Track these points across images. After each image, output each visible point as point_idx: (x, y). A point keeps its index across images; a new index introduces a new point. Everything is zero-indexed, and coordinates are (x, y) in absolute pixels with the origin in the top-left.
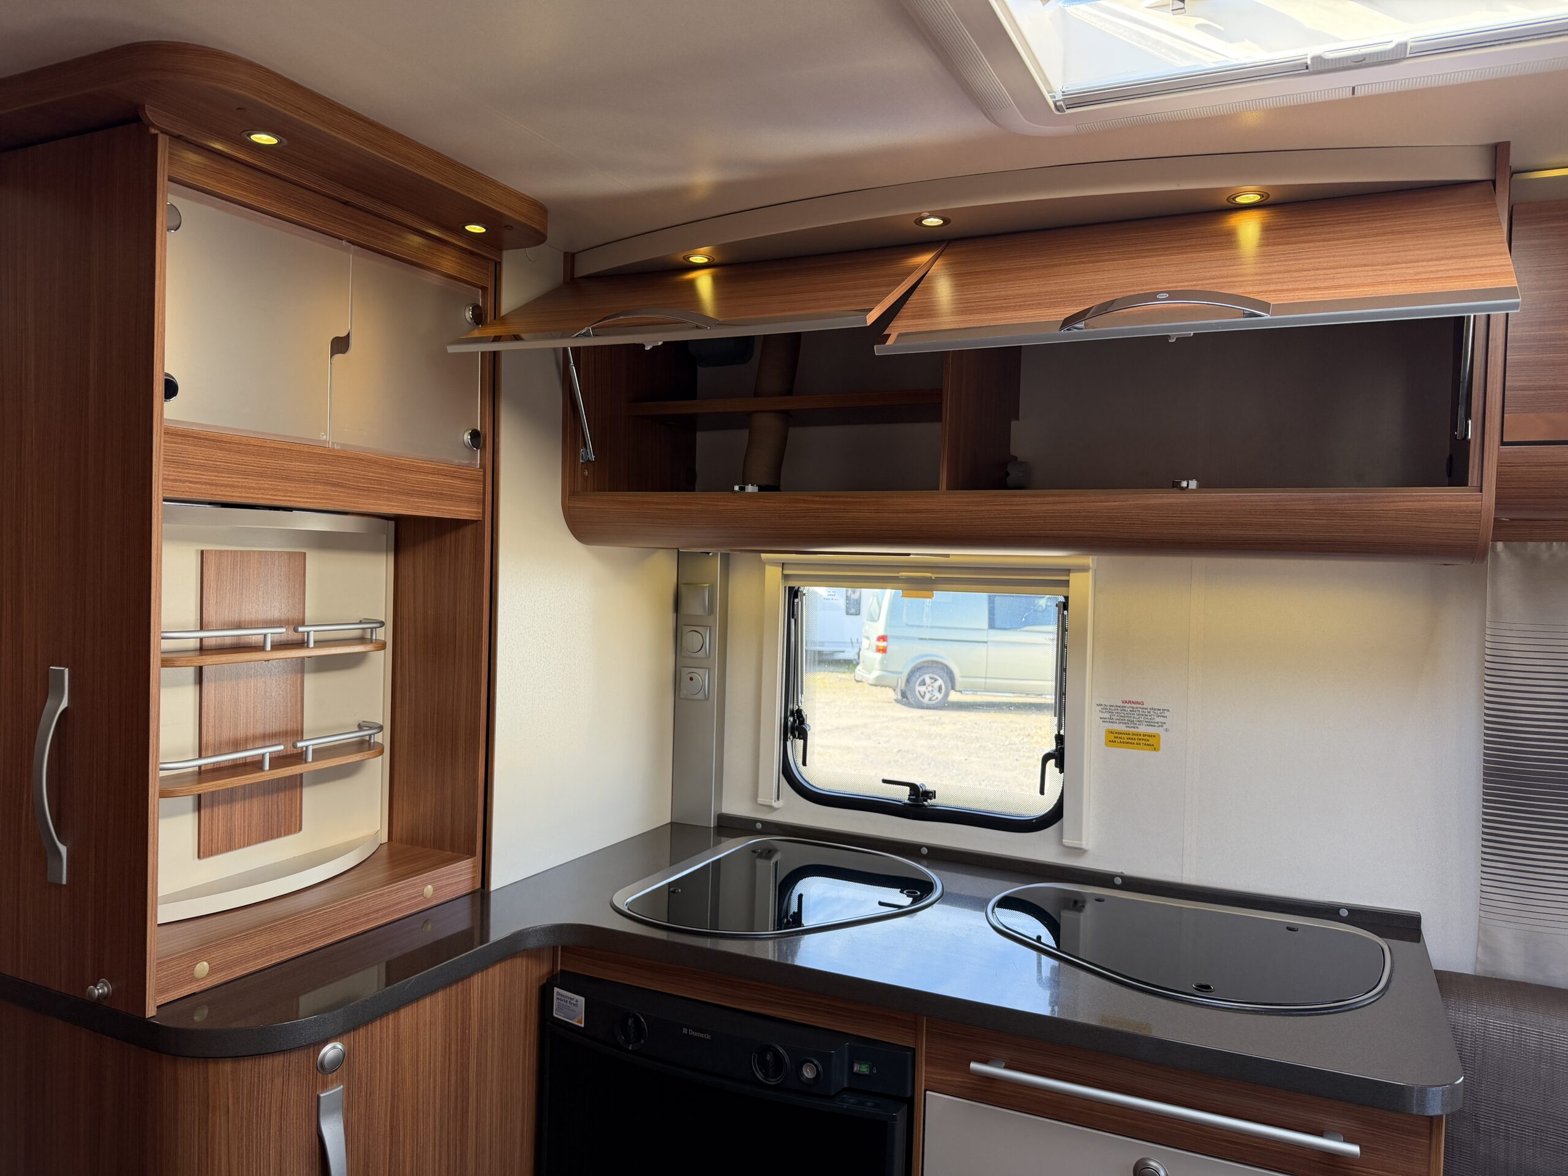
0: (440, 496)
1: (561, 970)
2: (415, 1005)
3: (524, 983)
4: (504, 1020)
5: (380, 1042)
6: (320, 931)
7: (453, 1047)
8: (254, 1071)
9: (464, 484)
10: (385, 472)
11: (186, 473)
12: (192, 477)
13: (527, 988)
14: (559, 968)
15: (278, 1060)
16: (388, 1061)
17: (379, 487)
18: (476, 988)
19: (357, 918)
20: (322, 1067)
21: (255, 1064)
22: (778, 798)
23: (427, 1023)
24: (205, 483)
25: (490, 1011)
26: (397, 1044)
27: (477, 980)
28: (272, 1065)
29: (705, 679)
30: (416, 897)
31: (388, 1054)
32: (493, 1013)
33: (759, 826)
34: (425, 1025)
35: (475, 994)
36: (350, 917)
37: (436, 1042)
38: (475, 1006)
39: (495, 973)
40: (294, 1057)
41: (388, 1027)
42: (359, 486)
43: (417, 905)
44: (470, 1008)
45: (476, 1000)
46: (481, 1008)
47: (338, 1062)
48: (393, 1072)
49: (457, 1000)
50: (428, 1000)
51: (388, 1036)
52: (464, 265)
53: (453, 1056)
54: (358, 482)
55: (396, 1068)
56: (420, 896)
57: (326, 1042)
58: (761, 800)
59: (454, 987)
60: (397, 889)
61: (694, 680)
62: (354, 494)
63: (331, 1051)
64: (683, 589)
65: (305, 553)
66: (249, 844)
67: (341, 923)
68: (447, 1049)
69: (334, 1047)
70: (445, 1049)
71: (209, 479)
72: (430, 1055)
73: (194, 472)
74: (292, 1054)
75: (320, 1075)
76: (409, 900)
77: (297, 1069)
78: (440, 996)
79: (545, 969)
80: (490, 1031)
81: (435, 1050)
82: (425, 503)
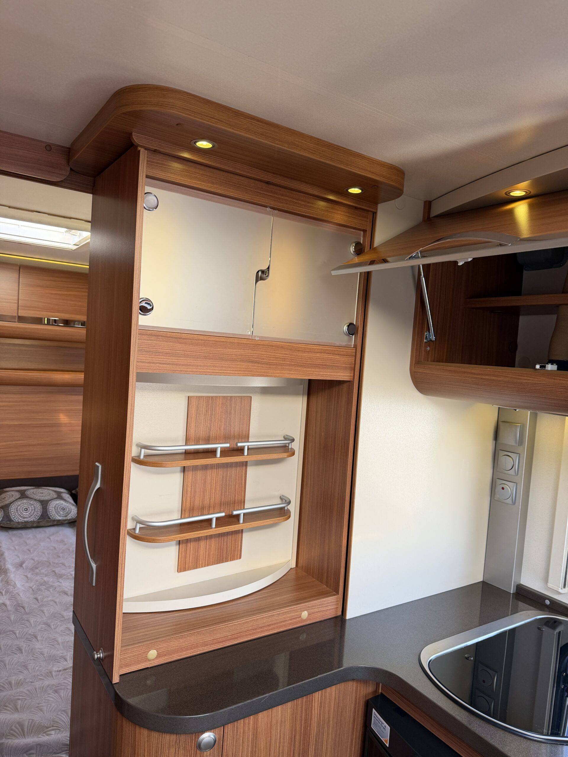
0: (324, 367)
1: (381, 693)
2: (270, 711)
3: (354, 698)
4: (337, 721)
5: (243, 733)
6: (230, 635)
7: (298, 737)
8: (159, 740)
9: (342, 358)
10: (288, 353)
11: (157, 358)
12: (161, 361)
13: (356, 701)
14: (380, 691)
15: (173, 737)
16: (248, 746)
17: (283, 362)
18: (317, 700)
19: (255, 629)
20: (199, 746)
21: (160, 735)
22: (565, 586)
23: (279, 721)
24: (169, 364)
25: (326, 716)
26: (256, 736)
27: (317, 696)
28: (170, 739)
29: (513, 491)
30: (296, 618)
31: (248, 741)
32: (329, 717)
33: (548, 602)
34: (277, 723)
35: (316, 705)
36: (250, 628)
37: (284, 734)
38: (315, 712)
39: (332, 691)
40: (183, 737)
41: (249, 724)
42: (270, 362)
43: (296, 623)
44: (312, 713)
45: (316, 707)
46: (320, 713)
47: (211, 745)
48: (252, 752)
49: (302, 708)
50: (280, 708)
51: (249, 729)
52: (350, 217)
53: (297, 743)
54: (269, 360)
55: (254, 749)
56: (299, 617)
57: (203, 732)
58: (550, 585)
59: (300, 699)
60: (283, 613)
61: (505, 488)
62: (266, 367)
63: (207, 737)
64: (501, 425)
65: (251, 397)
66: (208, 565)
67: (244, 632)
68: (293, 739)
69: (209, 737)
70: (291, 739)
71: (172, 361)
72: (280, 743)
73: (163, 357)
74: (181, 735)
75: (198, 752)
76: (291, 620)
77: (184, 745)
78: (289, 704)
79: (370, 689)
80: (326, 729)
81: (284, 739)
82: (314, 372)
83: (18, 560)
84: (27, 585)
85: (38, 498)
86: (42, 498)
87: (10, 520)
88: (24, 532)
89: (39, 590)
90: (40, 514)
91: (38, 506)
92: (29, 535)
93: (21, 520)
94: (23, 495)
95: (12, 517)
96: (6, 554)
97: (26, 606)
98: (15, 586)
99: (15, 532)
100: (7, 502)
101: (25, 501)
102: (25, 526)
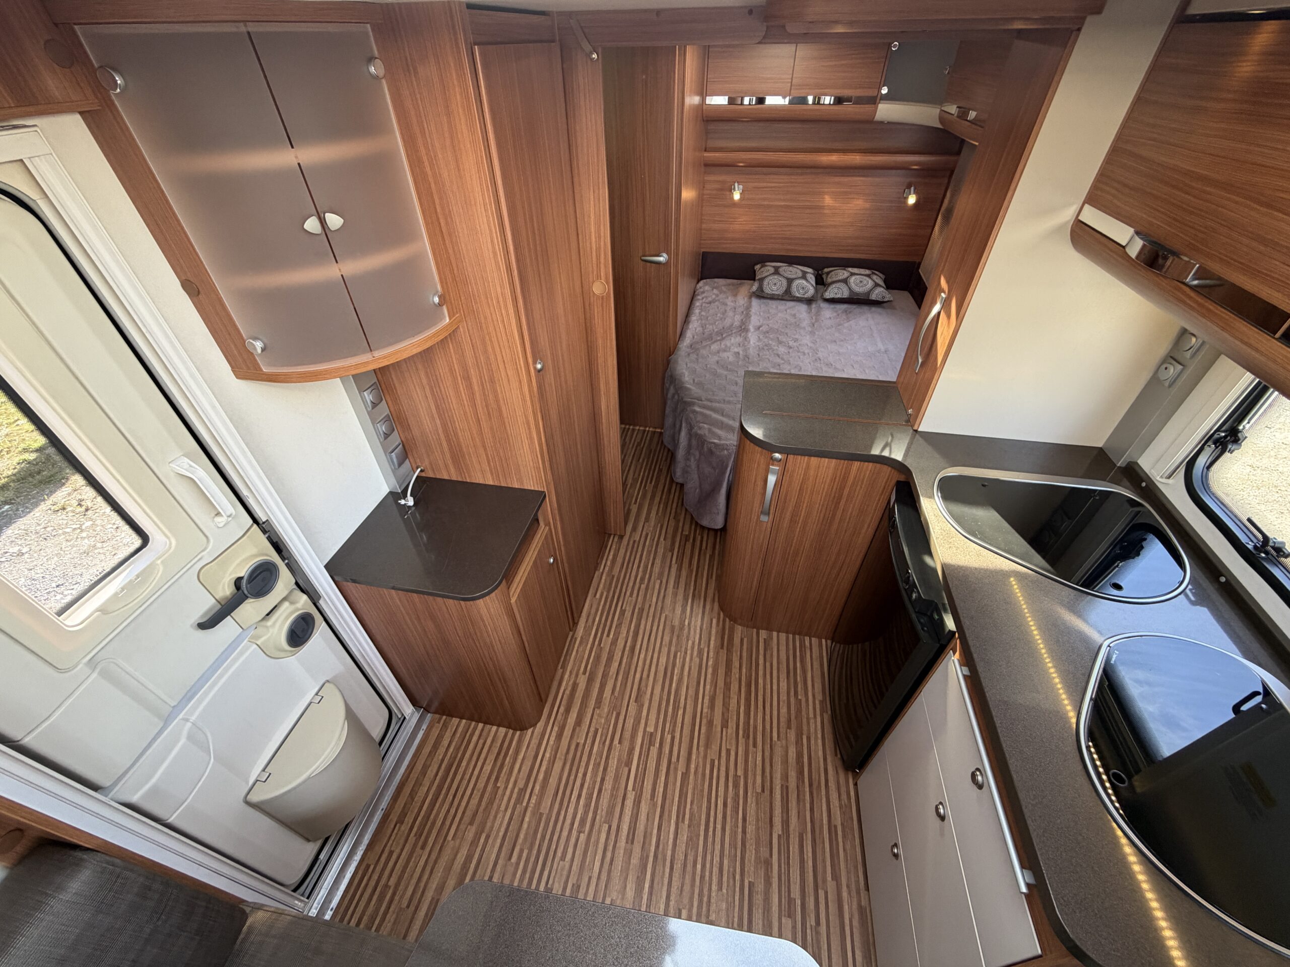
2: (820, 459)
5: (800, 462)
7: (838, 479)
16: (803, 470)
18: (856, 466)
20: (772, 458)
22: (1169, 477)
25: (862, 478)
26: (808, 467)
27: (856, 463)
31: (803, 467)
32: (863, 480)
34: (824, 467)
35: (854, 468)
37: (828, 475)
38: (854, 472)
39: (869, 466)
41: (806, 460)
44: (850, 472)
46: (857, 474)
48: (804, 475)
49: (844, 466)
50: (827, 460)
53: (837, 482)
55: (806, 474)
70: (833, 478)
72: (824, 477)
80: (860, 485)
83: (758, 324)
84: (757, 343)
85: (786, 275)
86: (790, 276)
87: (762, 291)
88: (770, 302)
89: (763, 349)
90: (784, 289)
91: (785, 283)
92: (773, 304)
93: (770, 292)
94: (777, 272)
95: (764, 289)
96: (752, 318)
97: (750, 357)
98: (749, 342)
99: (765, 301)
100: (764, 276)
101: (776, 277)
102: (773, 297)
